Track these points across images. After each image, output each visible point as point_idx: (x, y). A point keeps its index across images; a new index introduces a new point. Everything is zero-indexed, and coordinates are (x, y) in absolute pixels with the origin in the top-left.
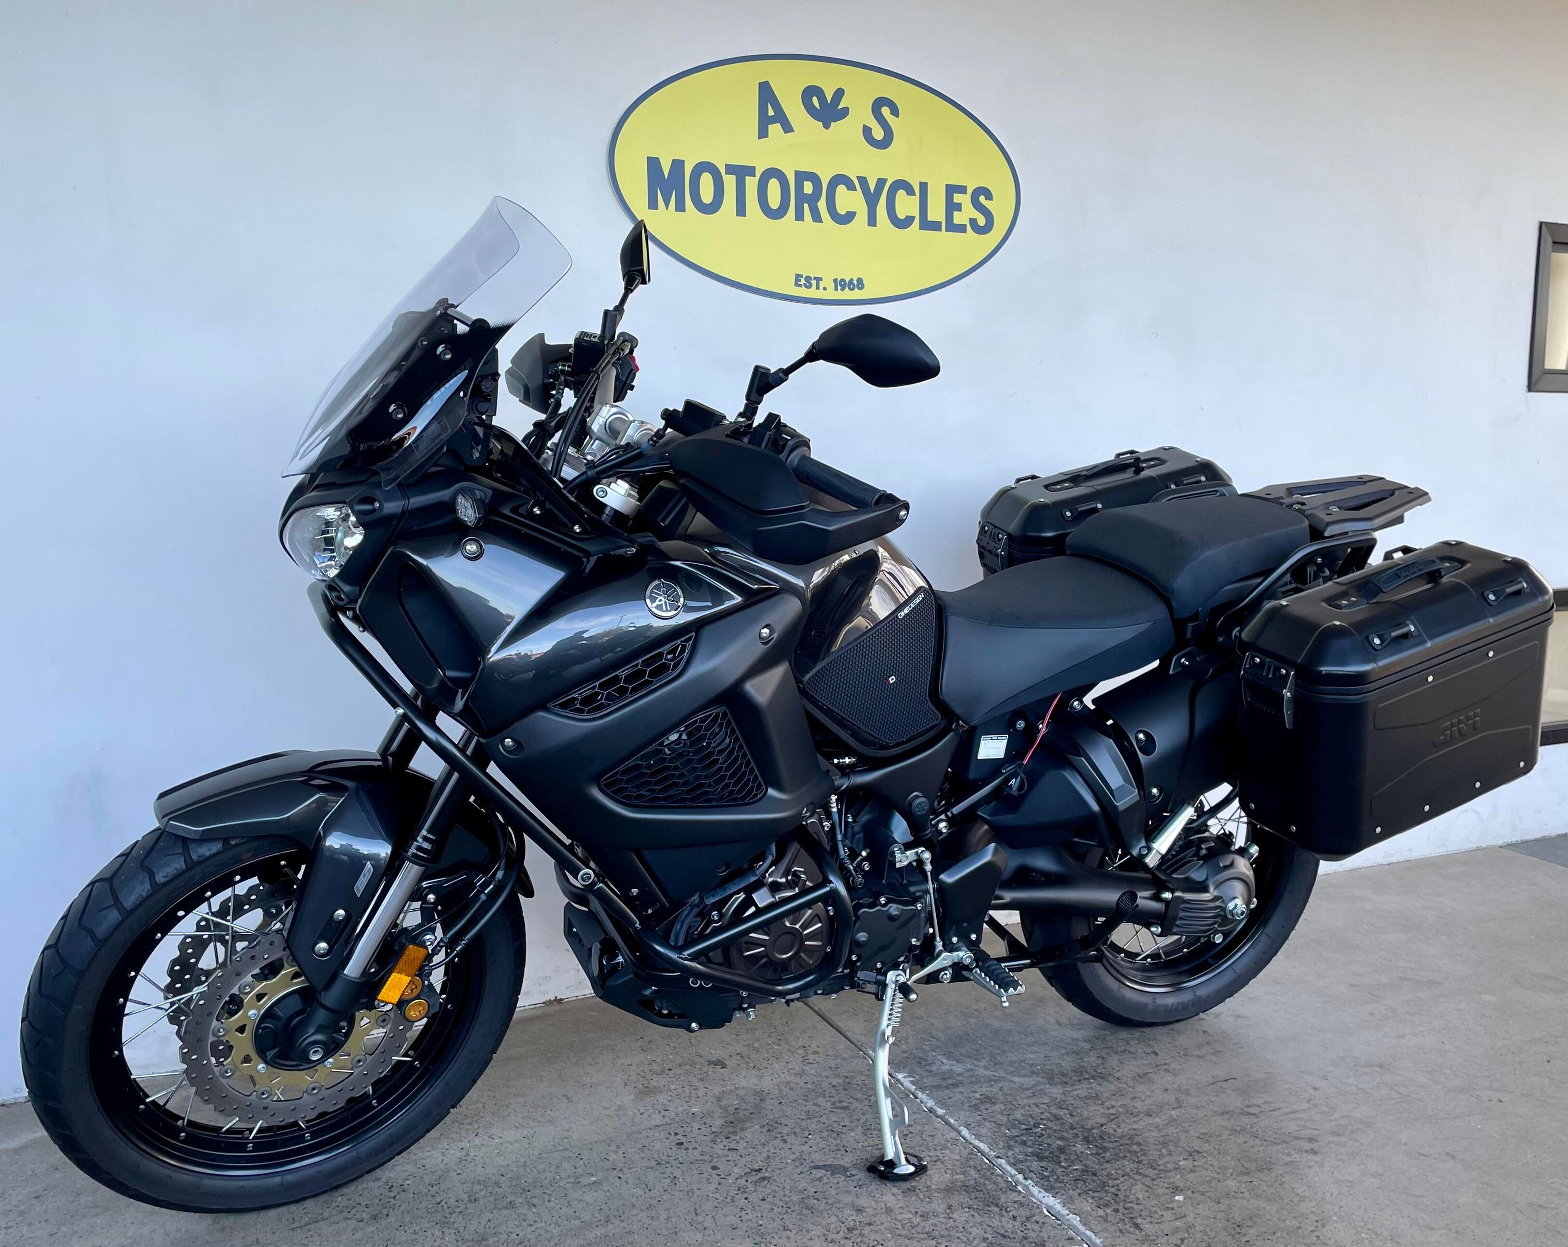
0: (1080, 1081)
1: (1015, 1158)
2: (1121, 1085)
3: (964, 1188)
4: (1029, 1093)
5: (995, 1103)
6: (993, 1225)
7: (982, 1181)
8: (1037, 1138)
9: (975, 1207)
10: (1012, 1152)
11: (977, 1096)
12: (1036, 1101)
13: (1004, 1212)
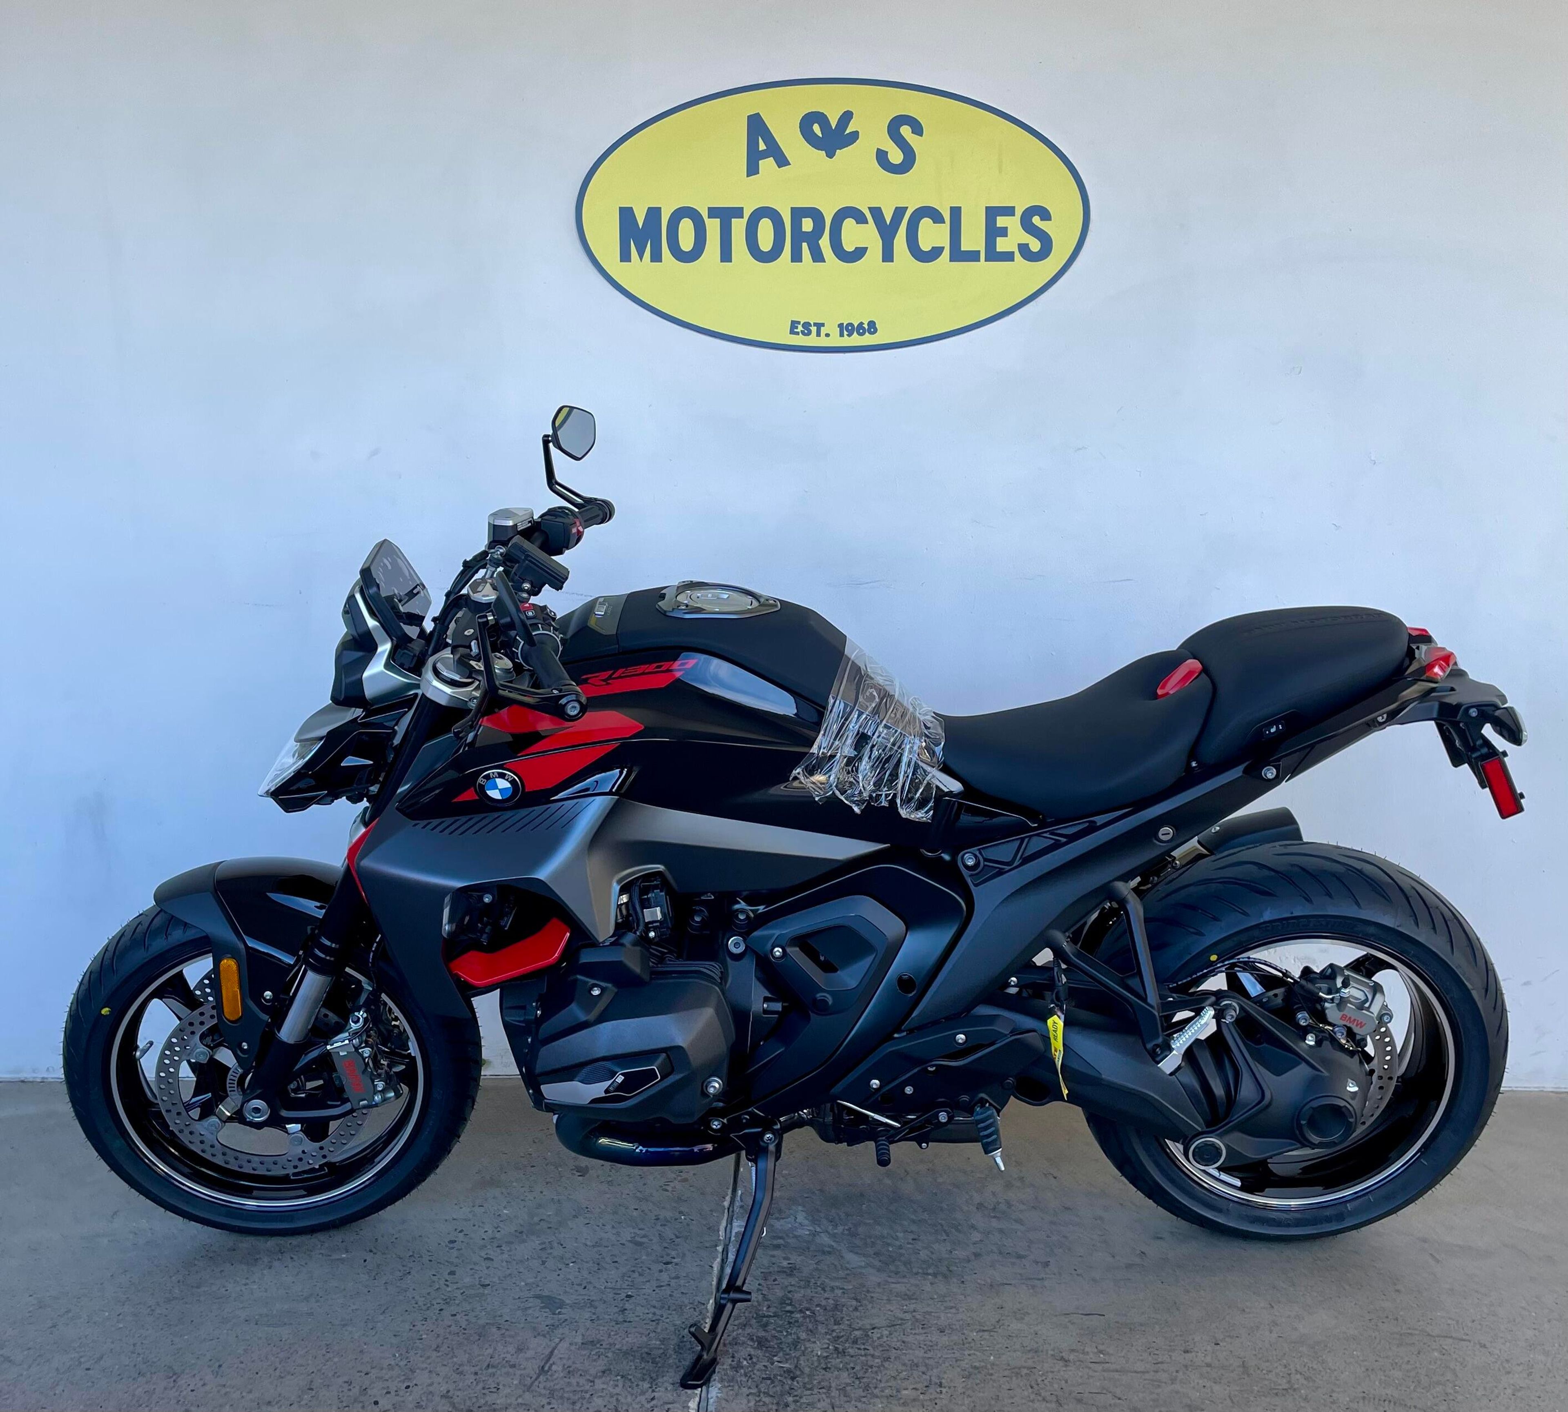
0: (917, 1274)
1: (733, 1339)
2: (955, 1290)
3: (644, 1355)
4: (842, 1273)
5: (791, 1275)
6: (623, 1400)
7: (671, 1352)
8: (786, 1323)
9: (630, 1377)
10: (740, 1331)
11: (785, 1263)
12: (837, 1284)
13: (650, 1390)
